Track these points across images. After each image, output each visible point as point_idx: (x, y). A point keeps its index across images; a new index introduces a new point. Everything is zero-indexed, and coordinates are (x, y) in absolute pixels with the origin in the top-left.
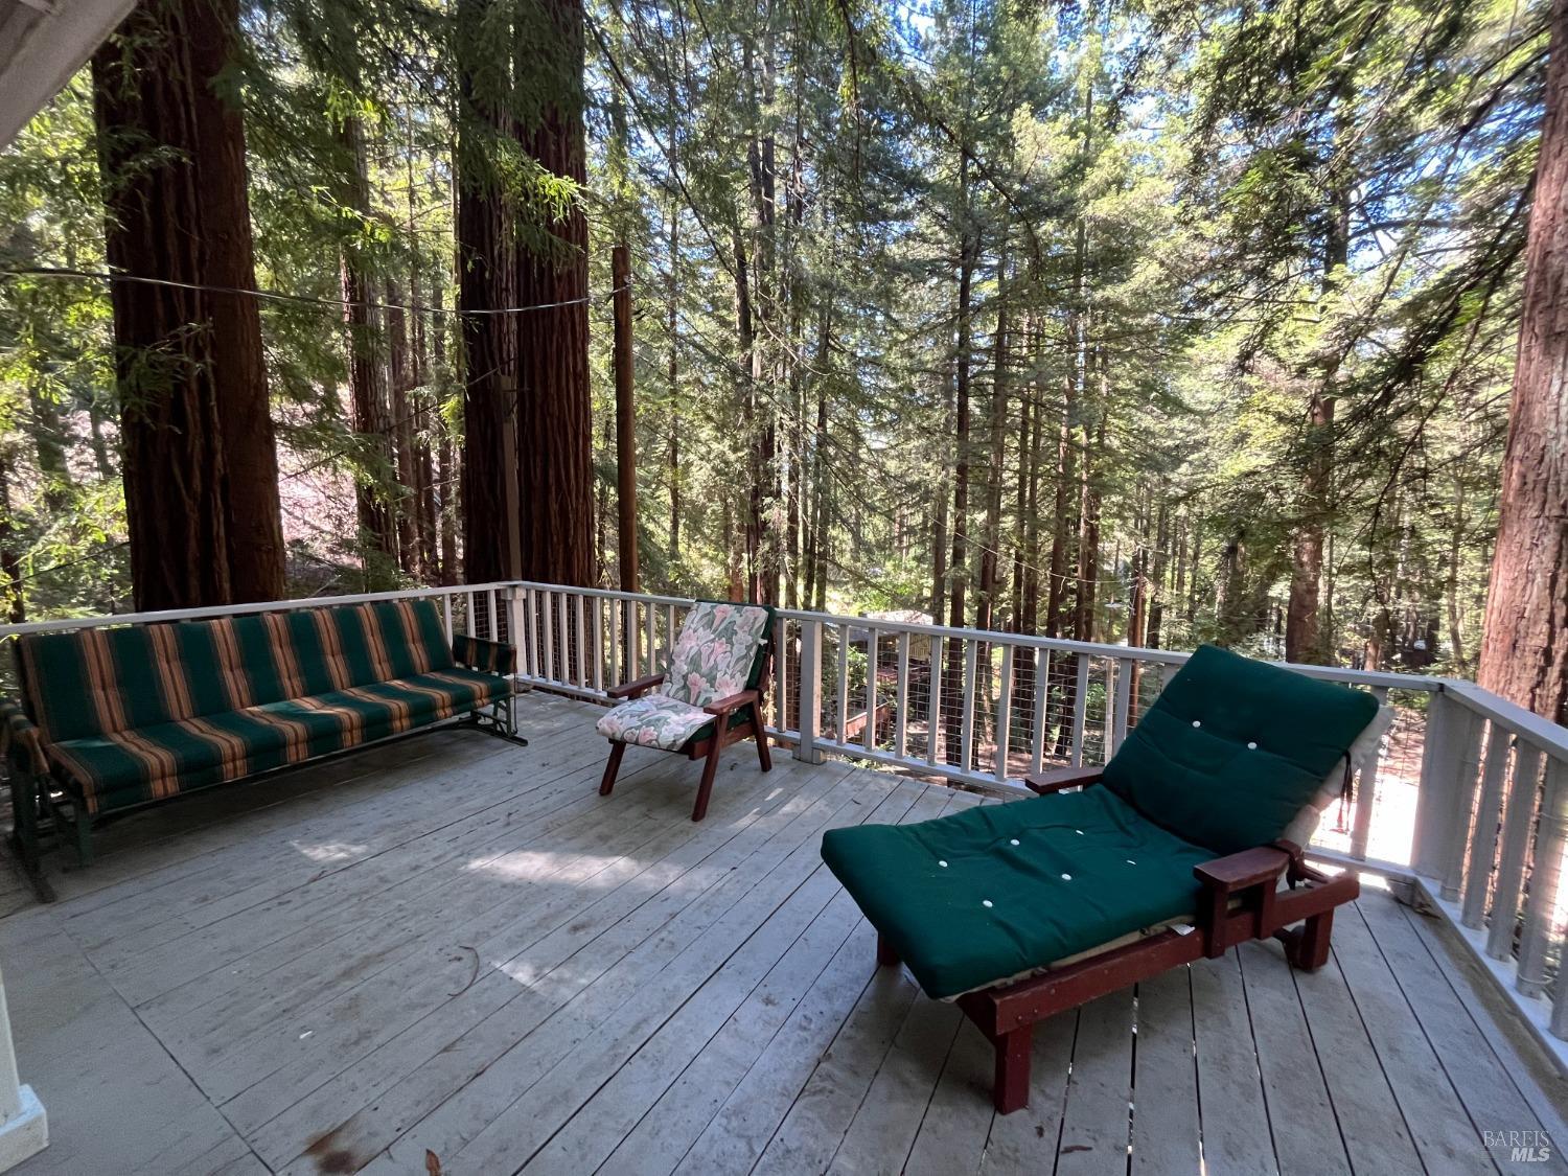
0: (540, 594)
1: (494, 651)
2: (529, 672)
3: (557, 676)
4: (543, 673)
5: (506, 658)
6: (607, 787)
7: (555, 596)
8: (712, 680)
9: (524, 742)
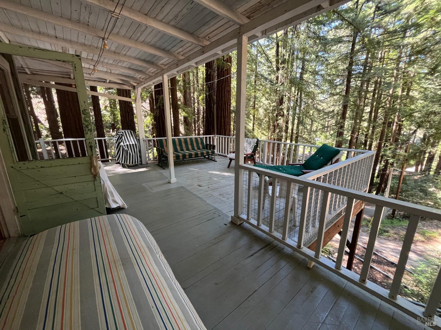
0: (219, 137)
1: (212, 146)
2: (217, 152)
3: (222, 153)
4: (220, 152)
5: (214, 147)
6: (229, 167)
7: (222, 138)
8: (246, 151)
9: (216, 161)
